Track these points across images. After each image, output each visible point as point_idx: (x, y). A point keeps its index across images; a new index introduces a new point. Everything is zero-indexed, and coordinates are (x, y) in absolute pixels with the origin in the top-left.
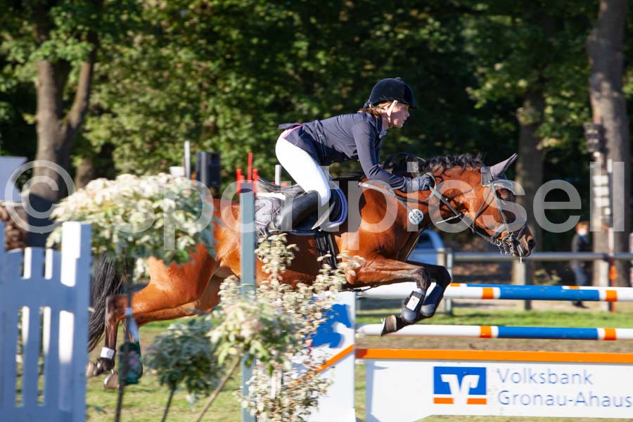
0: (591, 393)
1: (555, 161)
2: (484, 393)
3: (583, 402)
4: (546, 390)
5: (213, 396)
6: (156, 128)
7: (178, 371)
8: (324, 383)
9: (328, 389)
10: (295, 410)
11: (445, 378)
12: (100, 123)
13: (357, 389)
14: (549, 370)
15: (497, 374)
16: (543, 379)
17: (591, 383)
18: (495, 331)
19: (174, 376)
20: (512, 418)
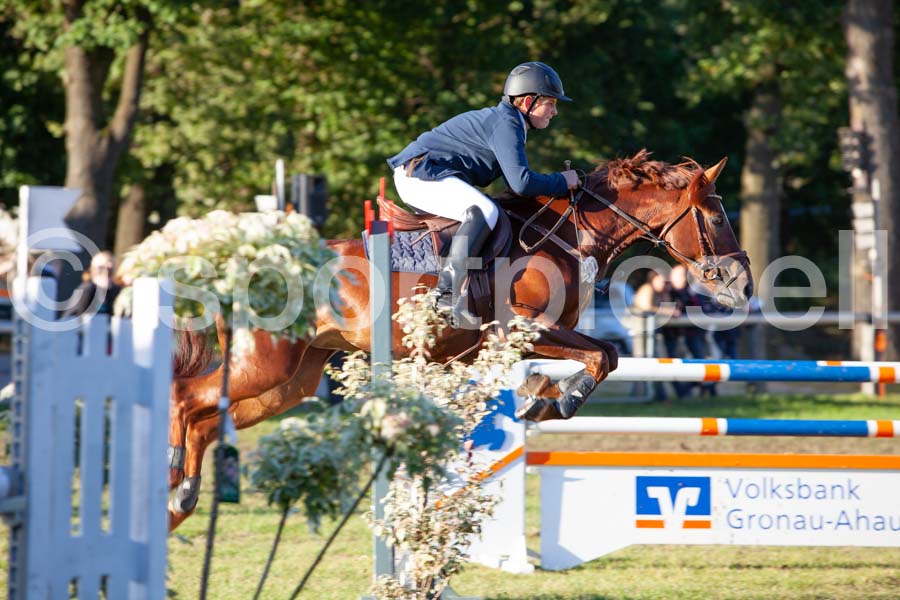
0: (857, 511)
1: (797, 183)
2: (708, 512)
3: (848, 524)
4: (793, 507)
5: (340, 518)
6: (233, 141)
7: (292, 486)
8: (490, 501)
9: (495, 509)
10: (449, 539)
11: (653, 492)
12: (155, 134)
13: (527, 509)
14: (799, 480)
15: (726, 486)
16: (791, 492)
17: (858, 498)
18: (722, 424)
19: (288, 493)
20: (744, 547)
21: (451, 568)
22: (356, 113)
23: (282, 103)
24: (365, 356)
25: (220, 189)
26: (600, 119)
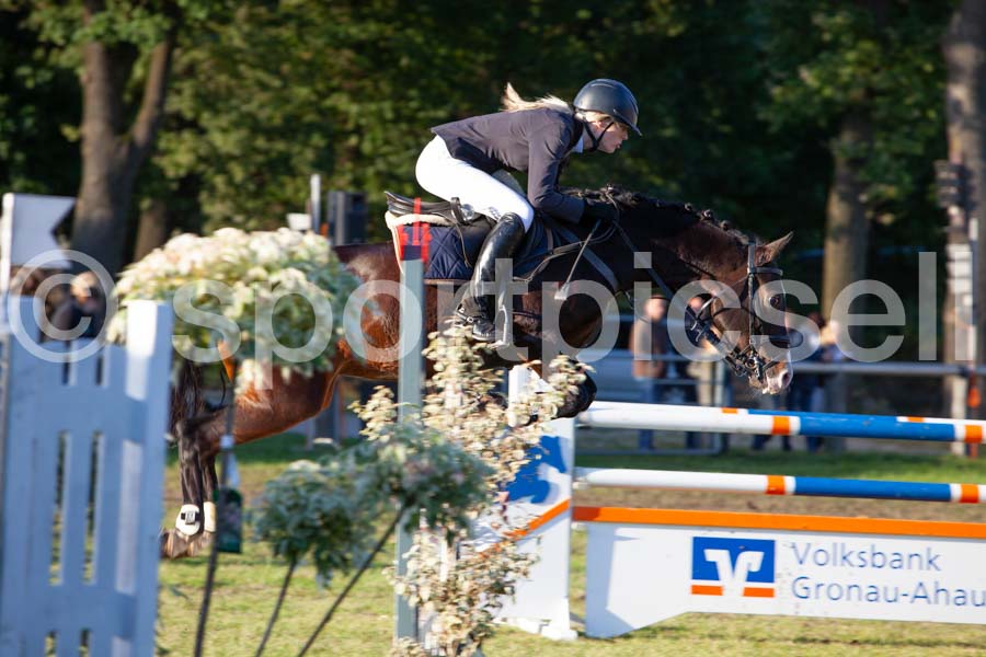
0: (937, 583)
1: (887, 219)
2: (771, 579)
3: (925, 597)
4: (867, 577)
5: (353, 573)
6: (266, 152)
7: (300, 536)
8: (525, 559)
9: (531, 569)
10: (479, 600)
11: (711, 555)
12: (181, 142)
13: (572, 570)
14: (873, 546)
15: (792, 551)
16: (863, 560)
17: (937, 568)
18: (790, 483)
19: (296, 544)
20: (811, 619)
21: (480, 632)
22: (404, 126)
23: (322, 112)
24: (392, 395)
25: (250, 205)
26: (673, 140)
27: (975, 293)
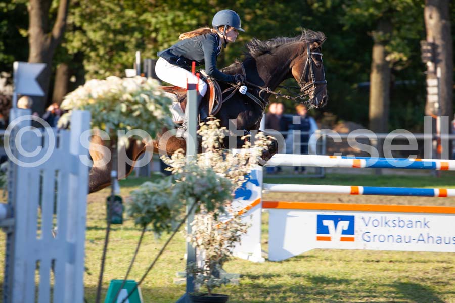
0: (428, 234)
1: (399, 68)
2: (353, 233)
3: (423, 240)
4: (396, 232)
5: (172, 233)
6: (114, 41)
7: (147, 216)
8: (245, 226)
9: (248, 230)
10: (224, 244)
11: (326, 223)
12: (75, 36)
13: (262, 231)
14: (399, 218)
15: (363, 220)
16: (395, 224)
17: (428, 227)
18: (361, 189)
19: (145, 219)
20: (370, 251)
23: (139, 22)
24: (183, 152)
25: (107, 65)
27: (439, 102)
